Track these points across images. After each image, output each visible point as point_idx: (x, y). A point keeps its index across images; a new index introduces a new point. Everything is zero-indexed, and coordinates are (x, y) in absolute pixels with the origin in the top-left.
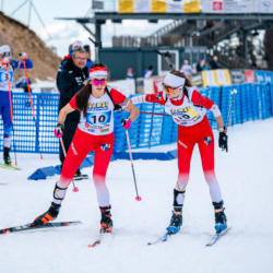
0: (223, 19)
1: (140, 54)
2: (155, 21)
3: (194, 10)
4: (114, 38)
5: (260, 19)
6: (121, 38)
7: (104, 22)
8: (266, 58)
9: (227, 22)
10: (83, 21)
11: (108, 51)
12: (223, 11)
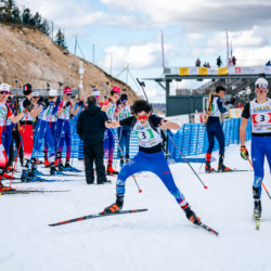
0: (241, 78)
1: (192, 99)
2: (201, 80)
3: (224, 73)
4: (177, 91)
6: (181, 90)
7: (171, 81)
9: (243, 80)
10: (158, 80)
11: (173, 98)
12: (241, 73)
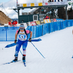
0: (48, 7)
1: (29, 16)
2: (32, 8)
3: (41, 5)
5: (57, 7)
6: (24, 13)
7: (20, 9)
8: (58, 16)
10: (15, 9)
11: (21, 16)
12: (48, 5)
